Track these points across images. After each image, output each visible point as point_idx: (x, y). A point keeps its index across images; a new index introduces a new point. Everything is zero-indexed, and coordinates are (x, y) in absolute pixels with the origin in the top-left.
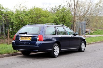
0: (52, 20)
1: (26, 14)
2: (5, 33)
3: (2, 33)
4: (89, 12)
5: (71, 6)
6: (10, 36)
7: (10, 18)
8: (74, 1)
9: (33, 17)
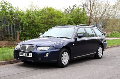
0: (66, 21)
1: (38, 15)
2: (15, 35)
3: (11, 34)
4: (105, 14)
5: (87, 6)
6: (19, 38)
7: (20, 19)
8: (90, 1)
9: (45, 18)
